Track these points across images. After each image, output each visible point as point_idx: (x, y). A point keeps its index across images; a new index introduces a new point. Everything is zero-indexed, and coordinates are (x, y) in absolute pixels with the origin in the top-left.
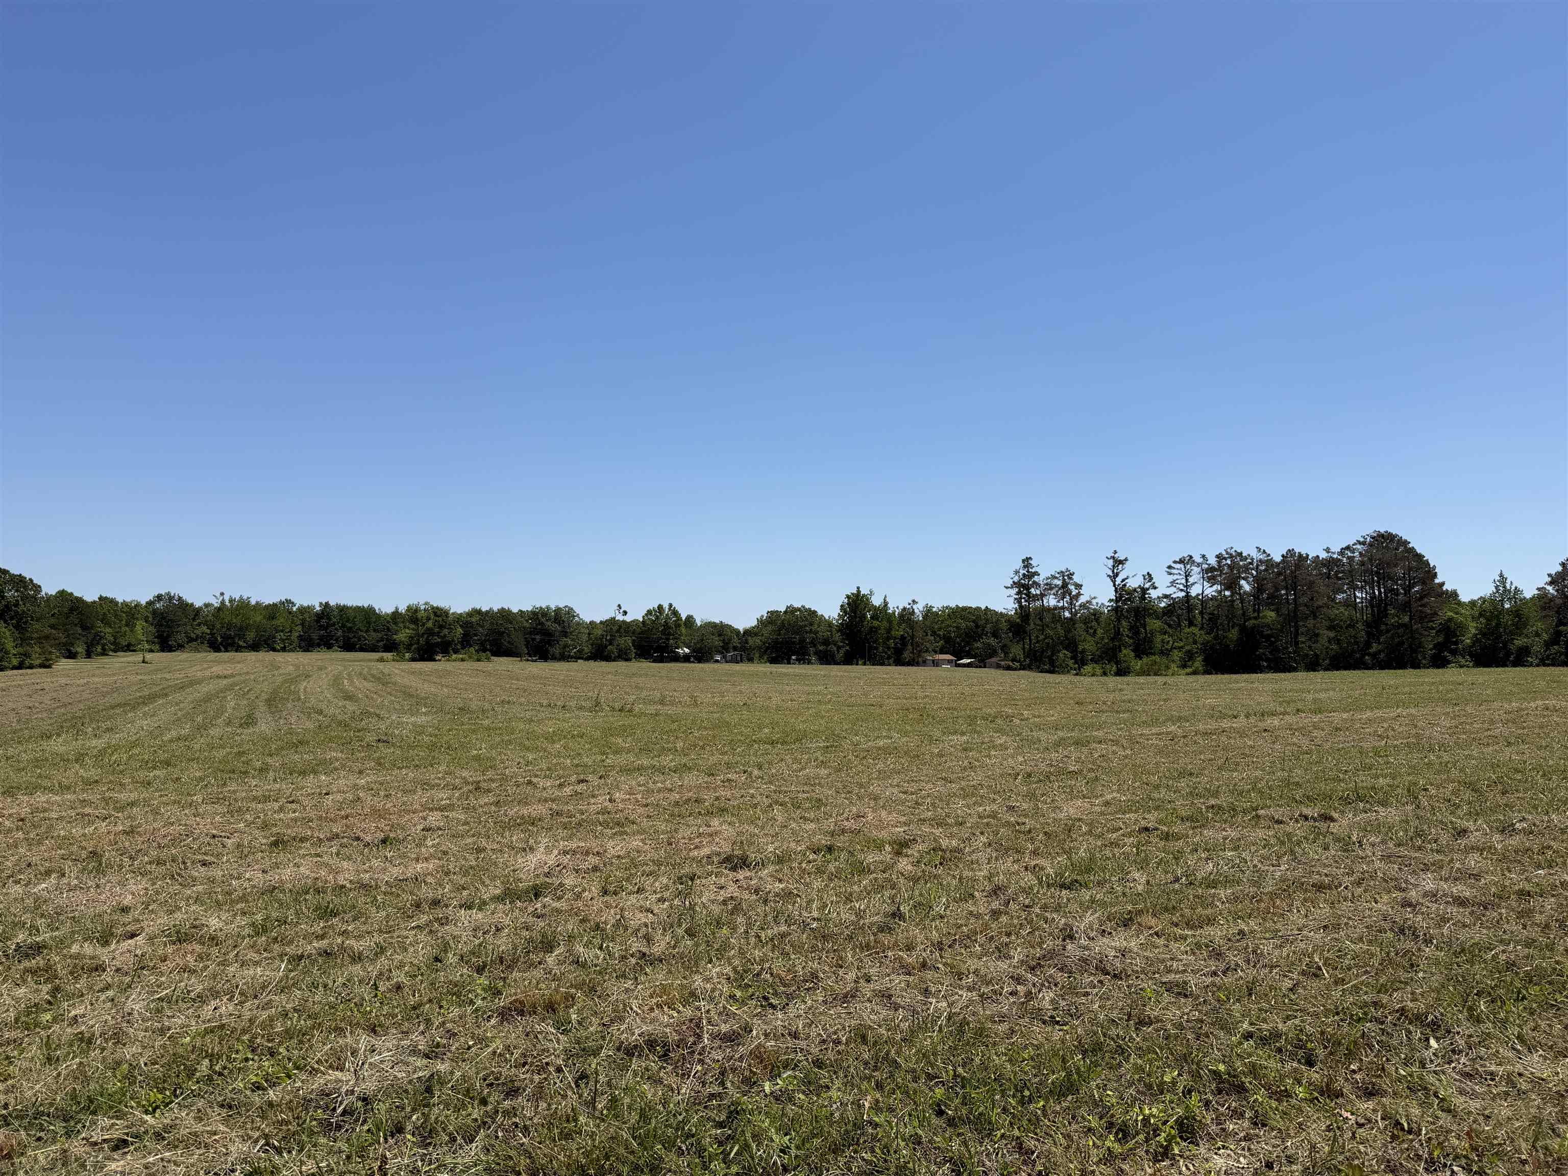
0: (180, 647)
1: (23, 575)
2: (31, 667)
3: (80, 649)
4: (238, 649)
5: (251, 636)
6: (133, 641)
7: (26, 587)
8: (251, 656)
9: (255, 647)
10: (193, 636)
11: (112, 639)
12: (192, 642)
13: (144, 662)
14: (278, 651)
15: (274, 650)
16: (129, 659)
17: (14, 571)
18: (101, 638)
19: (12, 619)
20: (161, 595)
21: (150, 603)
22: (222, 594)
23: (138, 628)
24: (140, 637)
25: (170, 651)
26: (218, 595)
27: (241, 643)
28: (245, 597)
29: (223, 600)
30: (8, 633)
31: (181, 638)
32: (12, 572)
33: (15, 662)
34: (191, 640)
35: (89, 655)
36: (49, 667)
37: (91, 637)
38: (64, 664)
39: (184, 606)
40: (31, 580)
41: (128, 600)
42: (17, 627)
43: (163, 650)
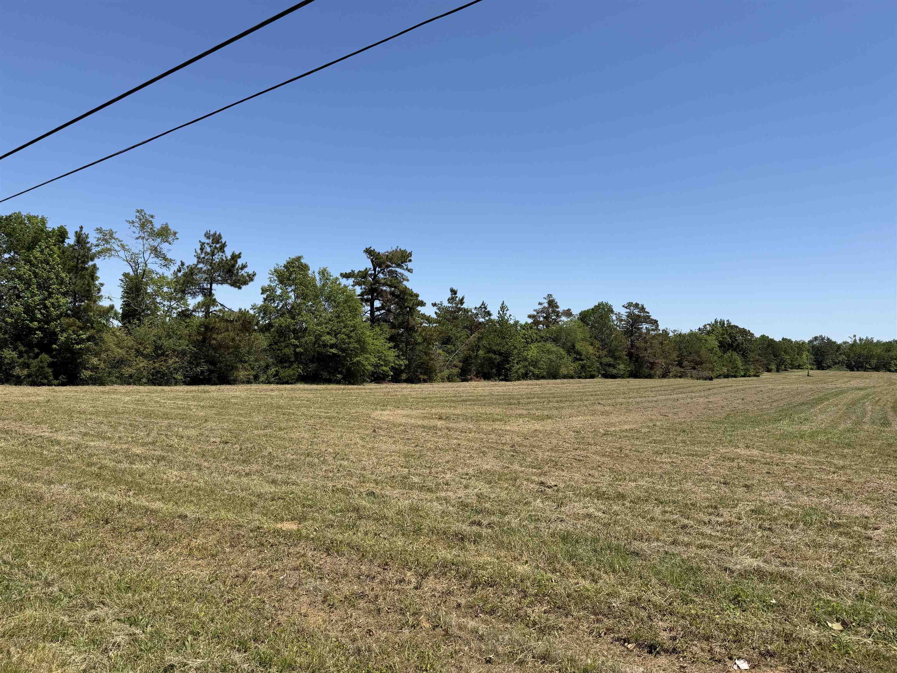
0: (829, 367)
1: (745, 328)
2: (749, 376)
3: (773, 367)
4: (866, 370)
5: (874, 362)
6: (801, 363)
7: (747, 335)
8: (875, 374)
9: (876, 369)
10: (837, 361)
11: (790, 362)
12: (835, 364)
13: (808, 376)
14: (893, 372)
15: (890, 371)
16: (800, 373)
17: (741, 326)
18: (784, 361)
19: (740, 351)
20: (817, 337)
21: (810, 342)
22: (855, 336)
23: (804, 356)
24: (805, 361)
25: (823, 369)
26: (852, 337)
27: (868, 366)
28: (870, 338)
29: (855, 339)
30: (739, 359)
31: (829, 362)
32: (740, 327)
33: (742, 373)
34: (836, 363)
35: (778, 371)
36: (758, 376)
37: (779, 361)
38: (765, 375)
39: (830, 343)
40: (749, 331)
41: (798, 340)
42: (743, 355)
43: (818, 369)
